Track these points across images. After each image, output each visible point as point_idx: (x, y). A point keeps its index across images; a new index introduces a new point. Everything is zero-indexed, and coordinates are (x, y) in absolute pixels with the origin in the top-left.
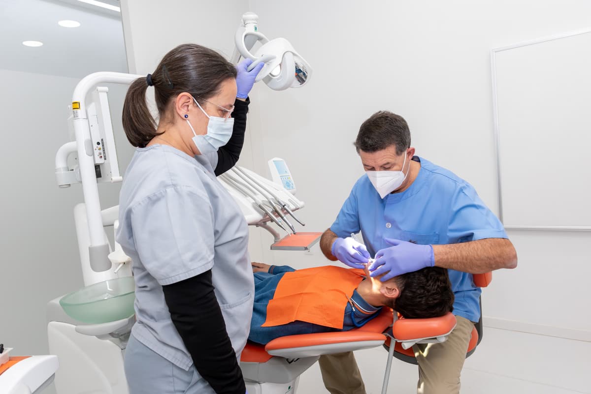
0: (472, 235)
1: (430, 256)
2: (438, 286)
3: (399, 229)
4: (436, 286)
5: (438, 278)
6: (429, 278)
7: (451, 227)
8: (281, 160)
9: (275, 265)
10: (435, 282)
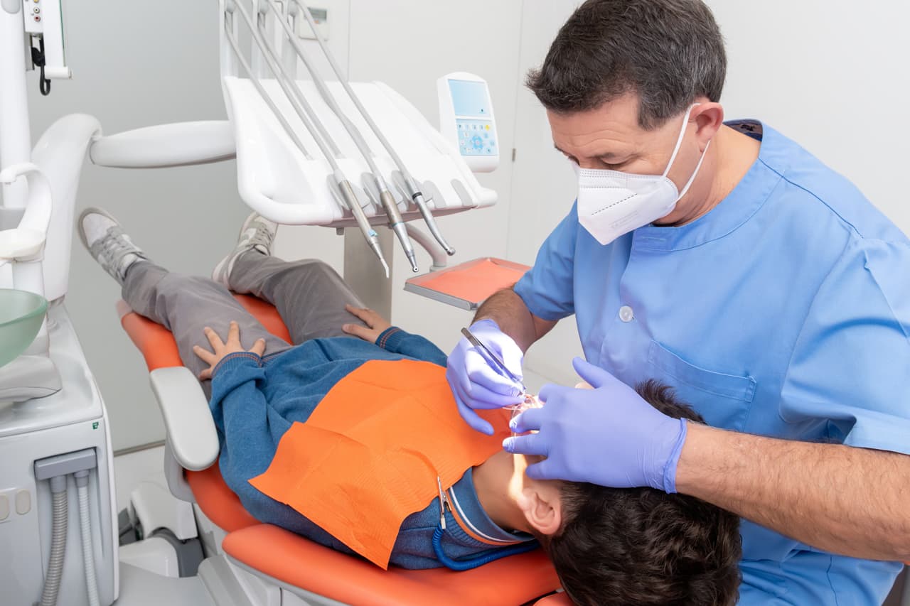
0: (849, 423)
1: (663, 461)
2: (671, 554)
3: (649, 333)
4: (664, 553)
5: (680, 526)
6: (650, 519)
7: (797, 372)
8: (483, 81)
9: (400, 327)
10: (667, 539)
